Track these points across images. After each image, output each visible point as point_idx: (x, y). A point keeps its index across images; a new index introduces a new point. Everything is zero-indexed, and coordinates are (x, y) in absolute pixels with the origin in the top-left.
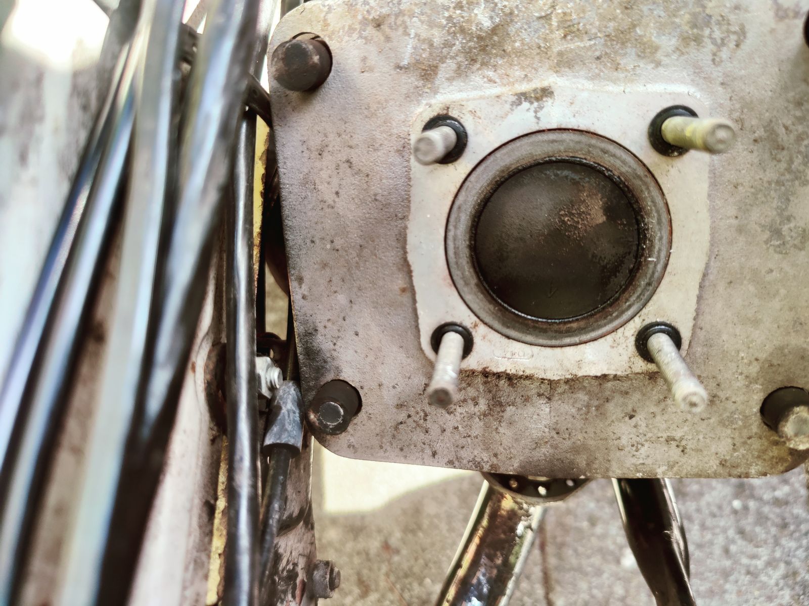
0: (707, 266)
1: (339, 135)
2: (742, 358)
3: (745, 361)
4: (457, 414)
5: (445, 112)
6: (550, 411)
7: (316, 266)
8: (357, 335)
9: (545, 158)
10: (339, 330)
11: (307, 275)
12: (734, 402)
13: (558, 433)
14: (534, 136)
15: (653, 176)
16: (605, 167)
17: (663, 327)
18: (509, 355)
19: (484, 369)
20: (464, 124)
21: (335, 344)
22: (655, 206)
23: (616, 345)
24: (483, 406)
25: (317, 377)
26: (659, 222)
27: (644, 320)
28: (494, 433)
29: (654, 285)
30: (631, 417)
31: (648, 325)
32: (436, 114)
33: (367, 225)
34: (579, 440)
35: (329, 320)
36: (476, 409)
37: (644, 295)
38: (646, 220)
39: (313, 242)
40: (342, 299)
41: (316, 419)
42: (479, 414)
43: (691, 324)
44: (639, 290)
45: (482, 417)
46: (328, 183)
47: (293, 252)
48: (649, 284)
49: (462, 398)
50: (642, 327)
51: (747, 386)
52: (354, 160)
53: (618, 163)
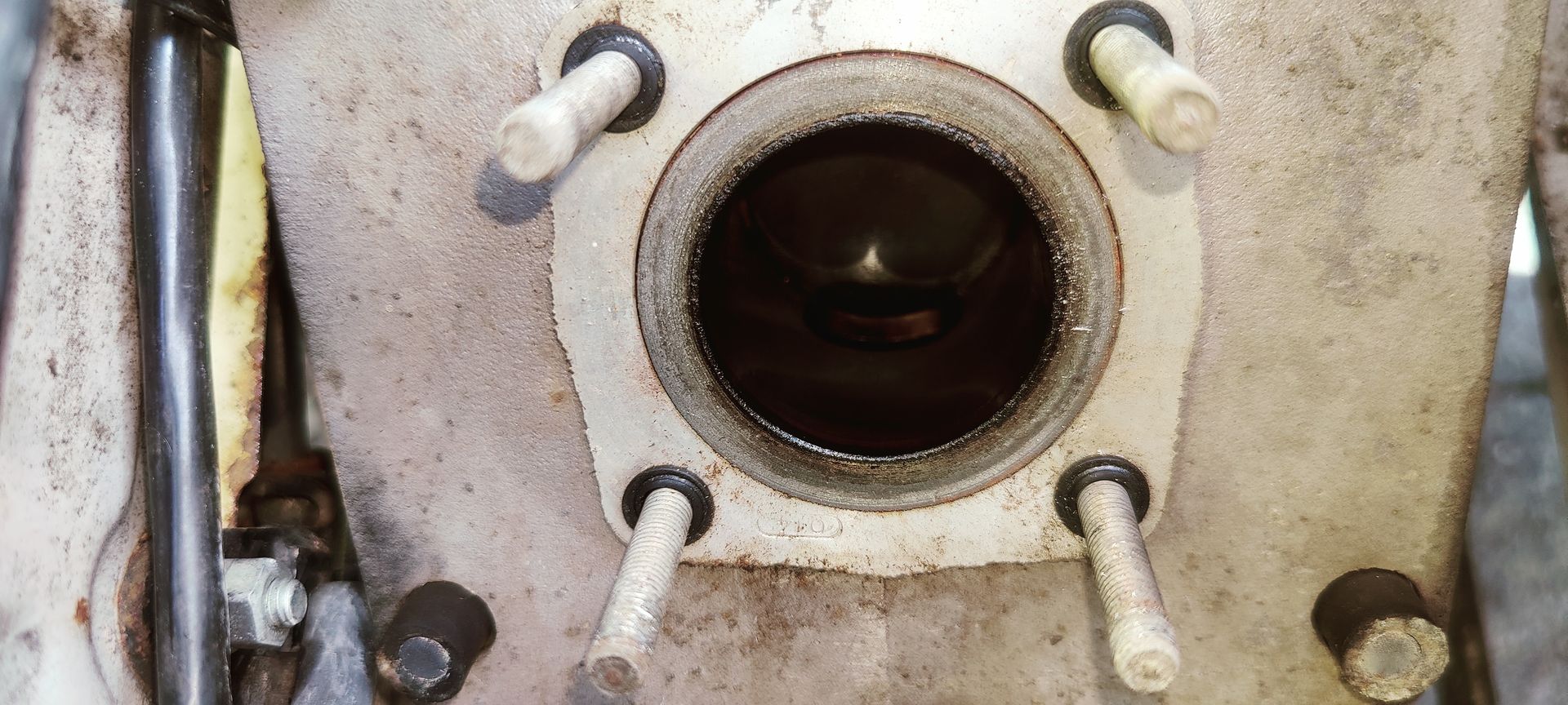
0: (1200, 336)
1: (389, 67)
2: (1275, 518)
3: (1281, 522)
4: (696, 644)
5: (612, 17)
6: (888, 635)
7: (366, 350)
8: (470, 490)
9: (840, 116)
10: (431, 482)
11: (348, 368)
12: (1261, 603)
13: (906, 676)
14: (811, 68)
15: (1077, 150)
16: (971, 134)
17: (1110, 467)
18: (791, 531)
19: (742, 559)
20: (656, 44)
21: (425, 511)
22: (1085, 215)
23: (1013, 504)
24: (747, 625)
25: (397, 577)
26: (1095, 249)
27: (1070, 453)
28: (775, 679)
29: (1086, 382)
30: (1055, 641)
31: (1079, 463)
32: (592, 22)
33: (469, 262)
34: (950, 687)
35: (407, 461)
36: (735, 634)
37: (1068, 403)
38: (1067, 246)
39: (354, 298)
40: (429, 417)
41: (393, 671)
42: (740, 643)
43: (1168, 457)
44: (1058, 392)
45: (748, 649)
46: (375, 173)
47: (315, 321)
48: (1078, 380)
49: (703, 614)
50: (1068, 466)
51: (1286, 571)
52: (426, 121)
53: (1001, 126)
